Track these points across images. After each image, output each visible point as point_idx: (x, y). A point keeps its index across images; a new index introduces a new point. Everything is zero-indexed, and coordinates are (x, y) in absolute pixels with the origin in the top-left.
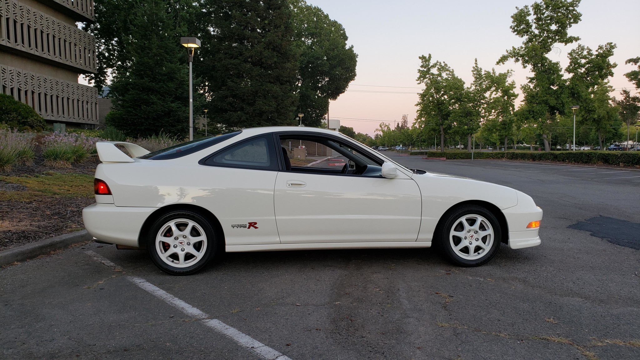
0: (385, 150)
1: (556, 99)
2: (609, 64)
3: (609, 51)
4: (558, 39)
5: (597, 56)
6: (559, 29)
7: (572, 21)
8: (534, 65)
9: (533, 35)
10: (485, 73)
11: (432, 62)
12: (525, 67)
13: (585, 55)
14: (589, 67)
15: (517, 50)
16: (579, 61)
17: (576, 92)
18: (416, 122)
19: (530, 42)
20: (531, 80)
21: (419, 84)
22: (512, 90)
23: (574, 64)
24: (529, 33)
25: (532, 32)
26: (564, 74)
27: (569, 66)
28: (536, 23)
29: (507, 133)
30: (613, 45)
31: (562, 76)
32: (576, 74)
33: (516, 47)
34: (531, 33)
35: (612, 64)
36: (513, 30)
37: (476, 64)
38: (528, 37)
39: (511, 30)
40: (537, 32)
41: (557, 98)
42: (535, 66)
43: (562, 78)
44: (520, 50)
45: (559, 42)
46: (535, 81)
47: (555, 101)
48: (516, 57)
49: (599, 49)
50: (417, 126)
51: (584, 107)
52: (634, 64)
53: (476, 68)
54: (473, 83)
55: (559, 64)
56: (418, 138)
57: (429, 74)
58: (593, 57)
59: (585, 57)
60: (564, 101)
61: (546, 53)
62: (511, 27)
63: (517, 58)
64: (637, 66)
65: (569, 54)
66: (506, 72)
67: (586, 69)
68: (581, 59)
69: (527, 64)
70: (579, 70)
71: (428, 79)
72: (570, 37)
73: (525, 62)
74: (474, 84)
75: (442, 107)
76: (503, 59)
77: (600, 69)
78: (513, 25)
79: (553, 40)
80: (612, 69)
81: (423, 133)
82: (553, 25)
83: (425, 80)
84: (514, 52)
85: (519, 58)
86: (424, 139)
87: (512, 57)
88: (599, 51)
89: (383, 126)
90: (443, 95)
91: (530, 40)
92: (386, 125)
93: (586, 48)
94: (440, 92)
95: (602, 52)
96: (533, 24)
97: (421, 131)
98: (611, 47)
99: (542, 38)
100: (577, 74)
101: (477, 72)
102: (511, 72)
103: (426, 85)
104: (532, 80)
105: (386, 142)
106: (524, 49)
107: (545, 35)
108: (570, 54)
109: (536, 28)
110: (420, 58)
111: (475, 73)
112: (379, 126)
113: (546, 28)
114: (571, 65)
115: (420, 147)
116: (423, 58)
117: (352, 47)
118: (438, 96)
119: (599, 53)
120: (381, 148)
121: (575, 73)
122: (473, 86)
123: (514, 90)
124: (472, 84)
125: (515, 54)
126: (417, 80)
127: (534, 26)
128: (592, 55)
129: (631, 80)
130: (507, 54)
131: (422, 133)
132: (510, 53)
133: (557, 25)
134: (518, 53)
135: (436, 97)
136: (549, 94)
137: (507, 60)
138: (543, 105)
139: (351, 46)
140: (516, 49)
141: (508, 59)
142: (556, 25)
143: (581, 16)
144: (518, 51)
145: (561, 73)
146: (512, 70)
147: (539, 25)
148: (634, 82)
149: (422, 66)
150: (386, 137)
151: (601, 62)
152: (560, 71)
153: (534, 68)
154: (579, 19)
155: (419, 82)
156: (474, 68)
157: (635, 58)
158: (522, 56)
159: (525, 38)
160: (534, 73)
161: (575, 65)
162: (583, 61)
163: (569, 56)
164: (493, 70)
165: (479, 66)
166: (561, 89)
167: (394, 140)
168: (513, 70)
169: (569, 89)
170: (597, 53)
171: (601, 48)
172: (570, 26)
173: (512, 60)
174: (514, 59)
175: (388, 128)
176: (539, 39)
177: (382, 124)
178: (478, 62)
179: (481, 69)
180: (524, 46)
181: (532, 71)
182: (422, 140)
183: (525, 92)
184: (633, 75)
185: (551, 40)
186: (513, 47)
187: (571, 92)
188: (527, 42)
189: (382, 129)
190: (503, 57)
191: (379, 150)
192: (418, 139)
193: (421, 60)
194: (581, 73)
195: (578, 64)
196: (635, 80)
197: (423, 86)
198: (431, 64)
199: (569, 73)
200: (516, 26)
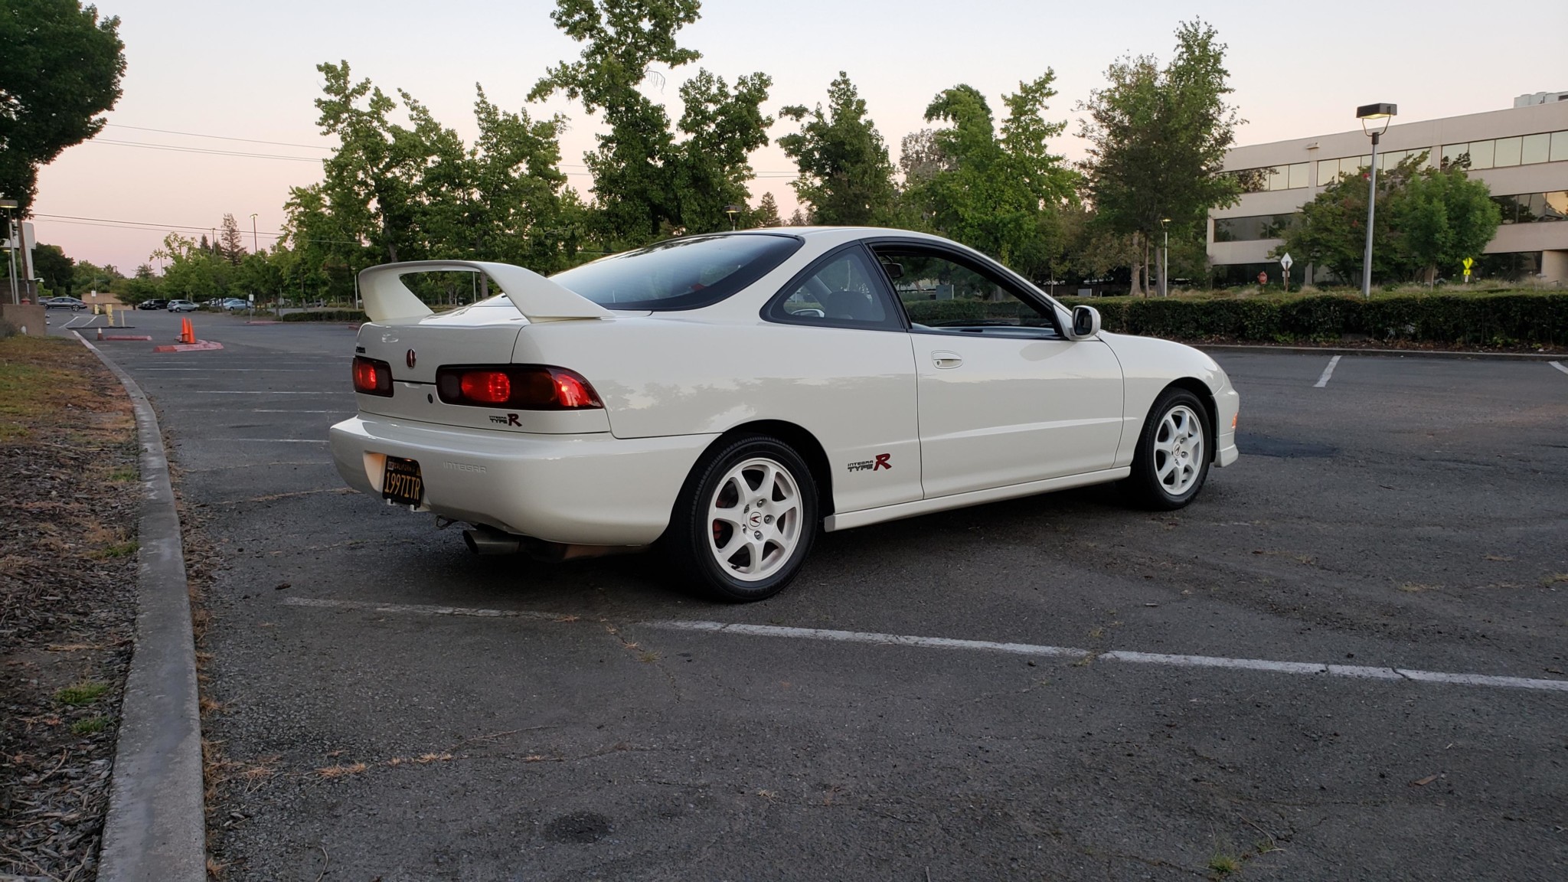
0: (189, 311)
1: (663, 189)
2: (759, 119)
3: (760, 91)
4: (657, 54)
5: (737, 98)
6: (655, 29)
7: (682, 15)
8: (610, 108)
9: (603, 38)
10: (505, 117)
11: (353, 82)
12: (590, 111)
13: (714, 95)
14: (722, 121)
15: (570, 69)
16: (703, 108)
17: (703, 175)
18: (287, 235)
19: (599, 53)
20: (606, 141)
21: (325, 134)
22: (554, 164)
23: (695, 113)
24: (595, 32)
25: (601, 30)
26: (675, 132)
27: (684, 117)
28: (609, 12)
29: (549, 265)
30: (765, 78)
31: (671, 137)
32: (699, 135)
33: (568, 63)
34: (599, 33)
35: (764, 118)
36: (559, 23)
37: (481, 95)
38: (592, 41)
39: (554, 21)
40: (611, 31)
41: (667, 187)
42: (612, 109)
43: (672, 142)
44: (577, 71)
45: (658, 60)
46: (614, 145)
47: (661, 193)
48: (571, 86)
49: (739, 84)
50: (290, 245)
51: (718, 210)
52: (794, 118)
53: (484, 106)
54: (480, 141)
55: (663, 110)
56: (295, 276)
57: (347, 111)
58: (729, 100)
59: (713, 100)
60: (680, 194)
61: (636, 83)
62: (553, 15)
63: (572, 89)
64: (799, 124)
65: (682, 90)
66: (552, 119)
67: (718, 126)
68: (708, 104)
69: (595, 105)
70: (706, 128)
71: (345, 124)
72: (682, 51)
73: (590, 99)
74: (482, 145)
75: (389, 196)
76: (542, 90)
77: (744, 128)
78: (559, 9)
79: (645, 53)
80: (765, 129)
81: (309, 264)
82: (646, 20)
83: (340, 126)
84: (565, 74)
85: (577, 89)
86: (313, 279)
87: (562, 86)
88: (741, 88)
89: (175, 245)
90: (388, 167)
91: (598, 49)
92: (186, 242)
93: (715, 79)
94: (381, 159)
95: (745, 91)
96: (602, 12)
97: (303, 259)
98: (761, 83)
99: (624, 48)
100: (702, 135)
101: (486, 113)
102: (564, 120)
103: (343, 139)
104: (609, 142)
105: (188, 288)
106: (585, 67)
107: (629, 41)
108: (684, 90)
109: (609, 22)
110: (320, 68)
111: (482, 116)
112: (164, 244)
113: (631, 25)
114: (689, 115)
115: (304, 300)
116: (328, 69)
117: (116, 22)
118: (376, 170)
119: (741, 93)
120: (176, 304)
121: (697, 132)
122: (479, 148)
123: (559, 164)
124: (477, 144)
125: (566, 78)
126: (320, 124)
127: (605, 17)
128: (726, 95)
129: (789, 155)
130: (549, 77)
131: (306, 263)
132: (556, 76)
133: (653, 22)
134: (574, 78)
135: (372, 171)
136: (647, 177)
137: (551, 92)
138: (638, 201)
139: (111, 18)
140: (567, 68)
141: (553, 89)
142: (650, 20)
143: (699, 6)
144: (573, 73)
145: (668, 131)
146: (564, 117)
147: (614, 15)
148: (795, 158)
149: (328, 90)
150: (193, 275)
151: (745, 113)
152: (667, 125)
153: (611, 115)
154: (696, 14)
155: (324, 129)
156: (478, 105)
157: (796, 106)
158: (582, 84)
159: (588, 42)
160: (612, 126)
161: (696, 115)
162: (712, 108)
163: (682, 94)
164: (524, 113)
165: (490, 101)
166: (672, 168)
167: (216, 281)
168: (567, 116)
169: (688, 167)
170: (736, 93)
171: (742, 82)
172: (680, 27)
173: (560, 94)
174: (565, 91)
175: (189, 249)
176: (617, 49)
177: (172, 238)
178: (484, 91)
179: (495, 108)
180: (584, 61)
181: (608, 122)
182: (308, 282)
183: (594, 170)
184: (793, 144)
185: (641, 54)
186: (561, 62)
187: (693, 174)
188: (593, 53)
189: (173, 253)
190: (541, 82)
191: (171, 311)
192: (296, 279)
193: (323, 75)
194: (708, 134)
195: (703, 113)
196: (796, 155)
197: (335, 141)
198: (351, 86)
199: (686, 132)
200: (564, 13)
